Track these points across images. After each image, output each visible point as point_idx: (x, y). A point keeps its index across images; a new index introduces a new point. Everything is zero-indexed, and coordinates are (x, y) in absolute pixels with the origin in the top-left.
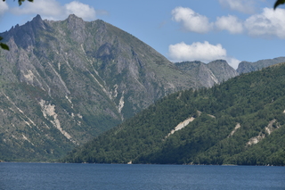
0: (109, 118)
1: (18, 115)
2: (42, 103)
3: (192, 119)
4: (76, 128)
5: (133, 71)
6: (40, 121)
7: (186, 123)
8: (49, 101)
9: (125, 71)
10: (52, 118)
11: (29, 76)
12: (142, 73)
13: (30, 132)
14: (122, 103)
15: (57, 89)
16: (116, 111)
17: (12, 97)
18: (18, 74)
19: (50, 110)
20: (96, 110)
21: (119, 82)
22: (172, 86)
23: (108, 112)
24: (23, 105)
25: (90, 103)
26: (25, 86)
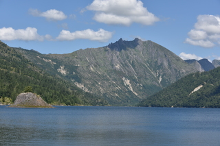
0: (155, 86)
1: (113, 84)
2: (124, 79)
3: (202, 86)
4: (140, 90)
5: (166, 64)
6: (123, 87)
7: (199, 88)
8: (127, 78)
9: (162, 64)
10: (128, 86)
11: (118, 67)
12: (169, 65)
13: (119, 92)
14: (161, 79)
15: (130, 72)
16: (158, 83)
17: (110, 76)
18: (113, 65)
19: (128, 82)
20: (149, 82)
21: (159, 69)
22: (184, 71)
23: (154, 83)
24: (115, 80)
25: (146, 79)
26: (116, 71)
